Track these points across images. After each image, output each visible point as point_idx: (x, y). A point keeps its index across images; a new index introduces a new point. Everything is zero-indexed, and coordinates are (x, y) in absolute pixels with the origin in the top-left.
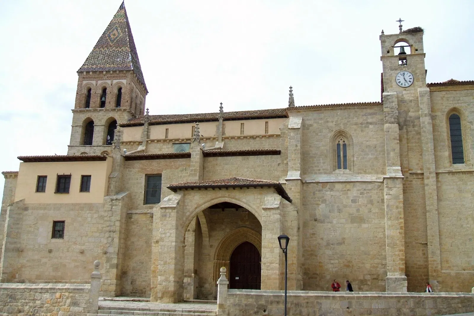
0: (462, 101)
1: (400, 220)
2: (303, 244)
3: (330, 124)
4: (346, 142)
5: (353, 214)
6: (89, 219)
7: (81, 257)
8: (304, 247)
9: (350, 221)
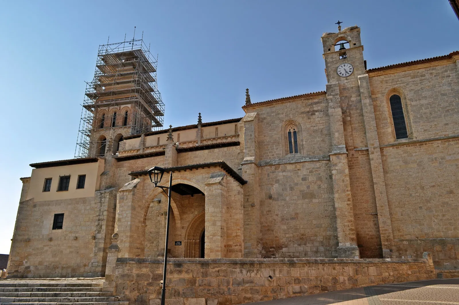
0: (401, 82)
1: (347, 192)
2: (260, 221)
3: (281, 116)
4: (296, 130)
5: (304, 191)
6: (83, 211)
7: (75, 244)
8: (261, 223)
9: (301, 197)
